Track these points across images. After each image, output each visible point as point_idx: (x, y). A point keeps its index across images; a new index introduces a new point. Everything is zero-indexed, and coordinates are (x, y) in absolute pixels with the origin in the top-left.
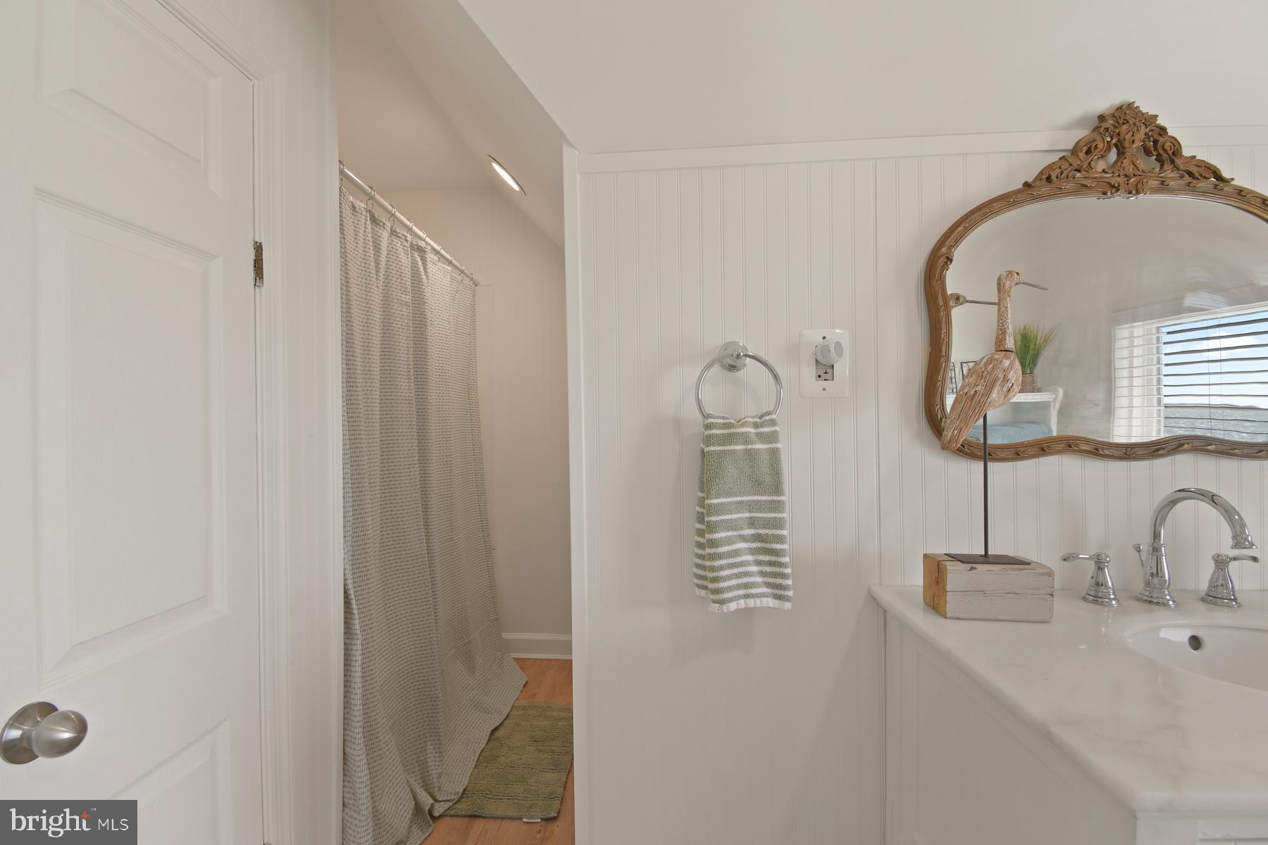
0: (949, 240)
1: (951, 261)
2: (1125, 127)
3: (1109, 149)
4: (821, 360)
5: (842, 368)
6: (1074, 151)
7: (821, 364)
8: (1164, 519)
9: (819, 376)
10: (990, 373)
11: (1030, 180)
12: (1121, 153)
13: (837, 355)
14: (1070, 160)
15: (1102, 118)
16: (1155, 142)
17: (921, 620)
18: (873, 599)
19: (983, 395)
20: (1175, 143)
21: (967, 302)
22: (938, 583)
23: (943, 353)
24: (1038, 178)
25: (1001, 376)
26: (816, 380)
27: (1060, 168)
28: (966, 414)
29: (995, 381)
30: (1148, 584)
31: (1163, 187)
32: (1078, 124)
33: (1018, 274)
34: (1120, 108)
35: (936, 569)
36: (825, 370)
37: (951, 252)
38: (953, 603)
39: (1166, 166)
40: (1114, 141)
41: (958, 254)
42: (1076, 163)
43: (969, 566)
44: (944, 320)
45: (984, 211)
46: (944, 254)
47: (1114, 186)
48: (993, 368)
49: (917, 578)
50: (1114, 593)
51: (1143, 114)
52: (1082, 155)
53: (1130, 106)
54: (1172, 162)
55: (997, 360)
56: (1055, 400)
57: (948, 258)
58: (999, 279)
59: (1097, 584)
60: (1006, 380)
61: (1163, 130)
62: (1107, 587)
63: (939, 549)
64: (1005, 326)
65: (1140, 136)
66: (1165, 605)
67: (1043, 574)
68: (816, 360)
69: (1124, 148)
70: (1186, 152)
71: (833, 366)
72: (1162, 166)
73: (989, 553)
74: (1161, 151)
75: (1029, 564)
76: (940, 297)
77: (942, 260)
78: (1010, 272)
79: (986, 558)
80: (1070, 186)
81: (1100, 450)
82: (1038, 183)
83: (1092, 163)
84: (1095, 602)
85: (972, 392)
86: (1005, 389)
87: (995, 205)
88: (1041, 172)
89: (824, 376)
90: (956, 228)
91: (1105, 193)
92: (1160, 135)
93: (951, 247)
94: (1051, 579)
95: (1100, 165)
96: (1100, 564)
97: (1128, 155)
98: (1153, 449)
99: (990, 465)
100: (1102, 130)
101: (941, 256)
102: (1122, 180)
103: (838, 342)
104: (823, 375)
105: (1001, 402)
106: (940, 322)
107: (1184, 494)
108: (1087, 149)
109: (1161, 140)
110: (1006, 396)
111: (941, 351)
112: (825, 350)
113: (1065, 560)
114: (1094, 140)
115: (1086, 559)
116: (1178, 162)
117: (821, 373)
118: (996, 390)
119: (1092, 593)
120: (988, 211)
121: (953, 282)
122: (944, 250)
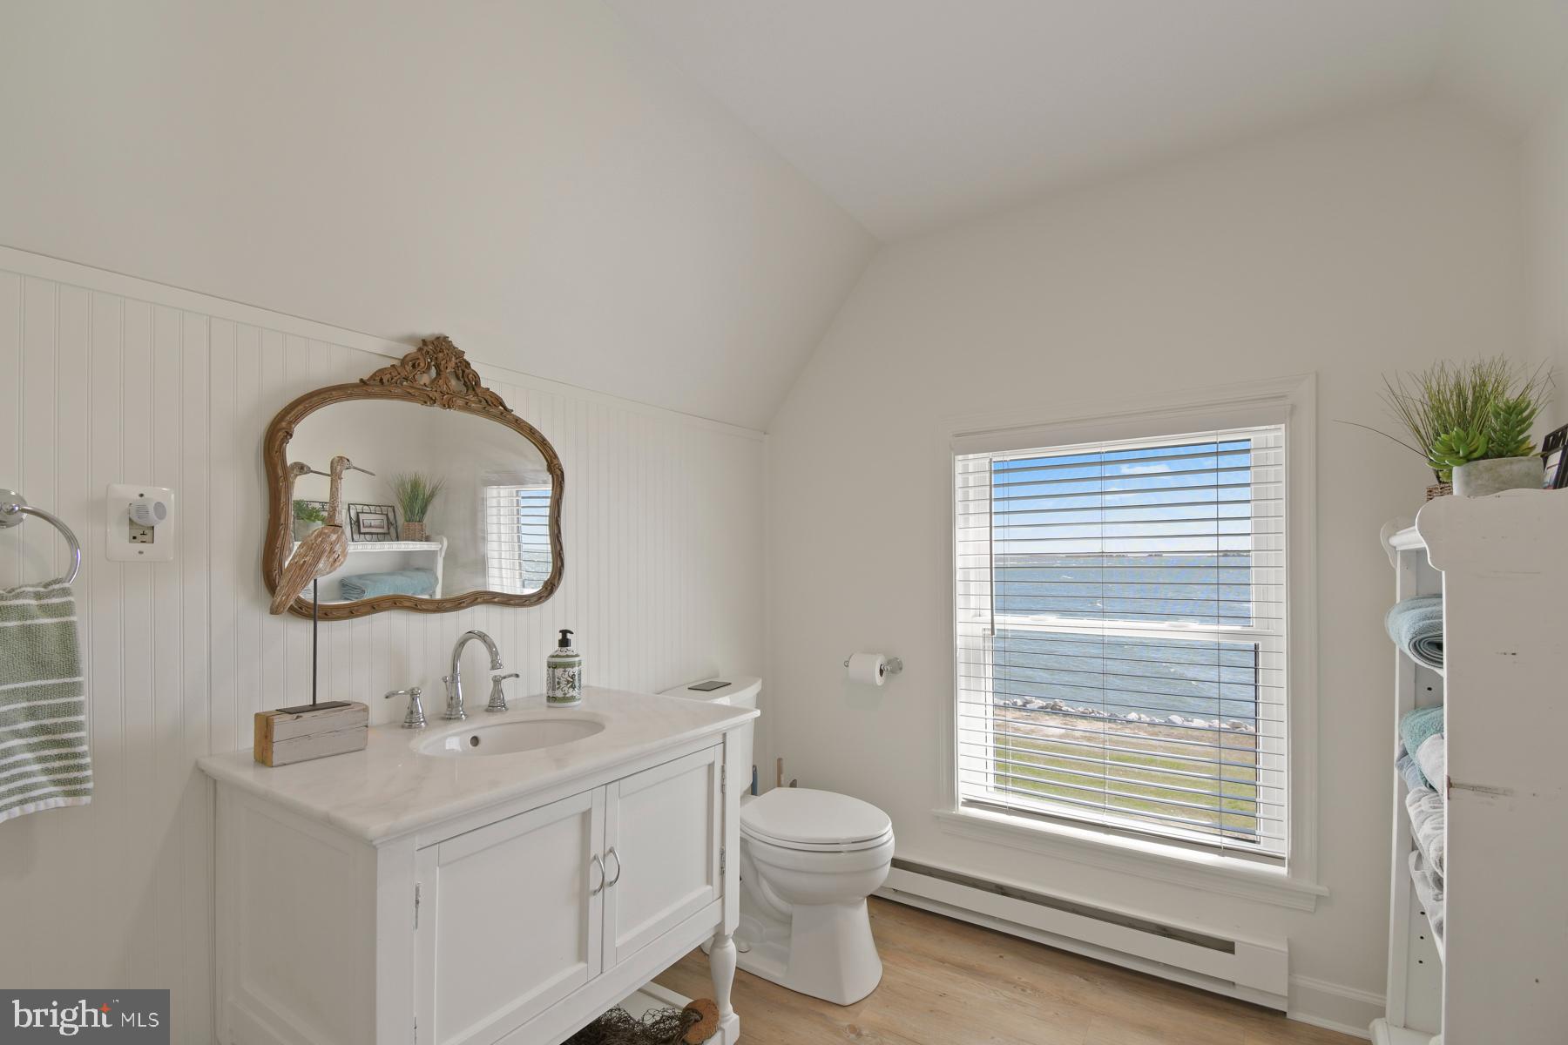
0: (290, 416)
1: (291, 436)
2: (441, 355)
3: (429, 368)
4: (135, 519)
5: (165, 530)
6: (403, 361)
7: (136, 524)
8: (459, 656)
9: (134, 538)
10: (319, 546)
11: (365, 378)
12: (438, 374)
13: (157, 517)
14: (399, 370)
15: (424, 342)
16: (463, 372)
17: (250, 776)
18: (201, 772)
19: (311, 565)
20: (476, 376)
21: (312, 472)
22: (266, 737)
23: (282, 521)
24: (373, 377)
25: (328, 549)
26: (130, 542)
27: (390, 374)
28: (294, 581)
29: (323, 552)
30: (449, 705)
31: (467, 407)
32: (409, 339)
33: (348, 460)
34: (438, 338)
35: (265, 725)
36: (141, 531)
37: (291, 427)
38: (279, 752)
39: (470, 392)
40: (433, 363)
41: (299, 429)
42: (404, 374)
43: (295, 716)
44: (283, 490)
45: (323, 396)
46: (284, 428)
47: (432, 399)
48: (321, 541)
49: (247, 742)
50: (423, 717)
51: (454, 348)
52: (409, 368)
53: (446, 338)
54: (474, 390)
55: (325, 534)
56: (441, 549)
57: (288, 433)
58: (332, 463)
59: (412, 713)
60: (332, 551)
61: (468, 364)
62: (418, 713)
63: (270, 707)
64: (336, 505)
65: (452, 364)
66: (459, 719)
67: (359, 711)
68: (130, 519)
69: (440, 371)
70: (484, 384)
71: (153, 527)
72: (467, 390)
73: (317, 702)
74: (466, 380)
75: (349, 705)
76: (279, 468)
77: (281, 435)
78: (341, 458)
79: (314, 707)
80: (398, 391)
81: (417, 606)
82: (372, 382)
83: (416, 377)
84: (410, 727)
85: (302, 562)
86: (331, 560)
87: (334, 393)
88: (375, 374)
89: (140, 538)
90: (297, 406)
91: (425, 402)
92: (466, 367)
93: (290, 423)
94: (366, 713)
95: (424, 379)
96: (413, 695)
97: (443, 376)
98: (457, 603)
99: (320, 624)
100: (424, 352)
101: (281, 429)
102: (437, 395)
103: (159, 503)
104: (139, 536)
105: (328, 570)
106: (280, 493)
107: (471, 634)
108: (410, 363)
109: (467, 371)
110: (331, 566)
111: (280, 518)
112: (142, 510)
113: (387, 697)
114: (418, 359)
115: (403, 694)
116: (478, 391)
117: (137, 533)
118: (322, 561)
119: (408, 720)
120: (327, 396)
121: (293, 453)
122: (284, 424)
